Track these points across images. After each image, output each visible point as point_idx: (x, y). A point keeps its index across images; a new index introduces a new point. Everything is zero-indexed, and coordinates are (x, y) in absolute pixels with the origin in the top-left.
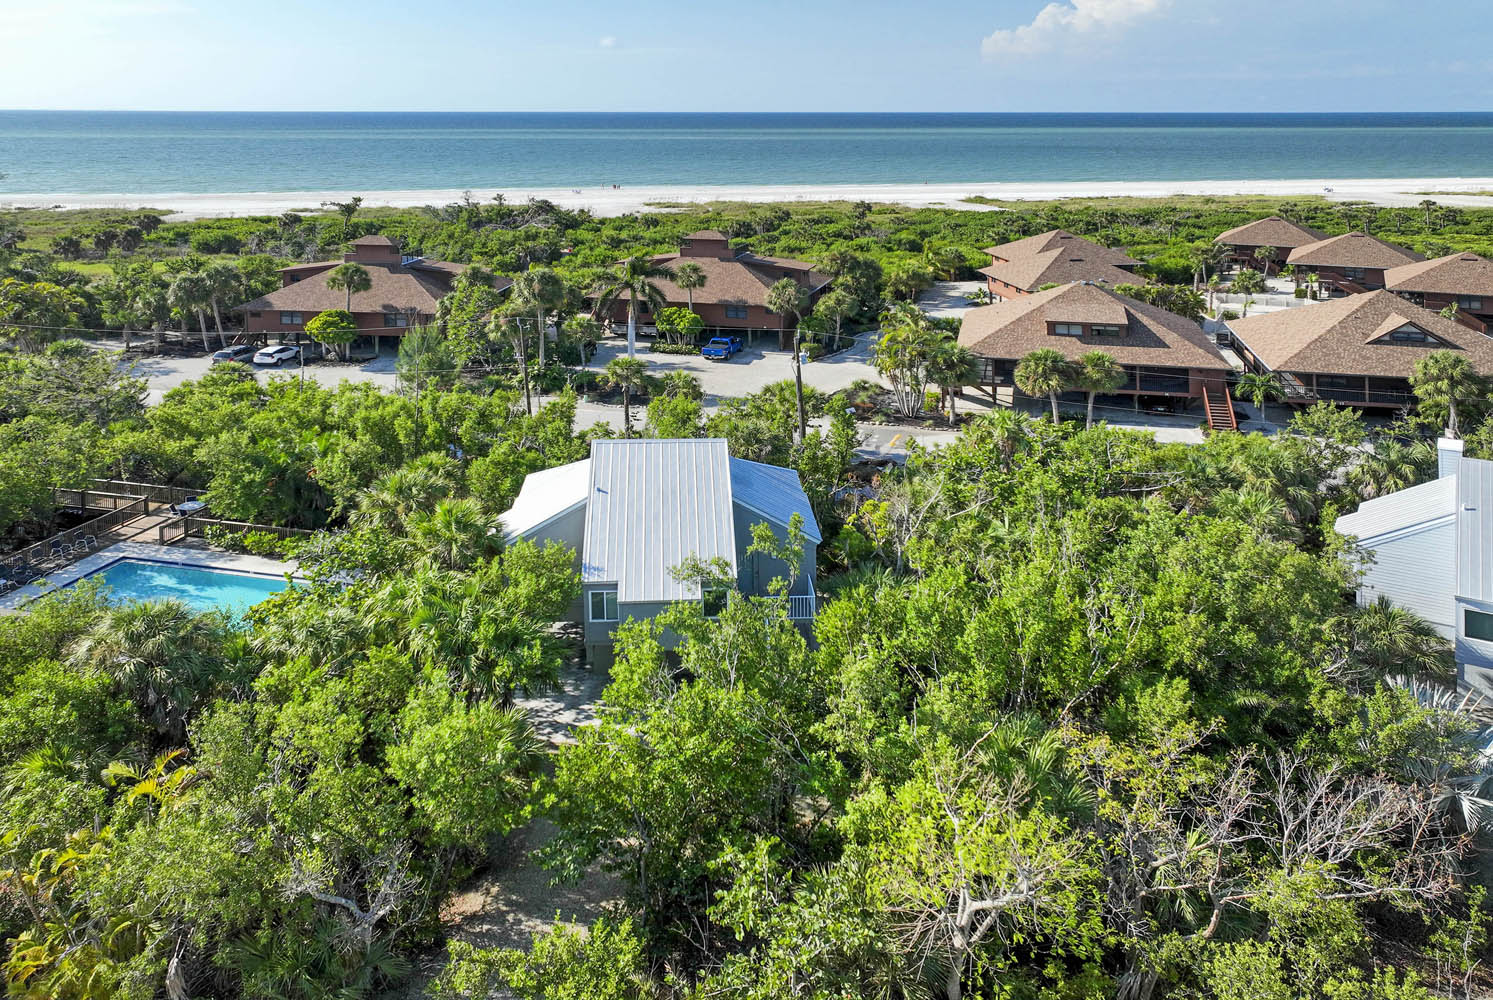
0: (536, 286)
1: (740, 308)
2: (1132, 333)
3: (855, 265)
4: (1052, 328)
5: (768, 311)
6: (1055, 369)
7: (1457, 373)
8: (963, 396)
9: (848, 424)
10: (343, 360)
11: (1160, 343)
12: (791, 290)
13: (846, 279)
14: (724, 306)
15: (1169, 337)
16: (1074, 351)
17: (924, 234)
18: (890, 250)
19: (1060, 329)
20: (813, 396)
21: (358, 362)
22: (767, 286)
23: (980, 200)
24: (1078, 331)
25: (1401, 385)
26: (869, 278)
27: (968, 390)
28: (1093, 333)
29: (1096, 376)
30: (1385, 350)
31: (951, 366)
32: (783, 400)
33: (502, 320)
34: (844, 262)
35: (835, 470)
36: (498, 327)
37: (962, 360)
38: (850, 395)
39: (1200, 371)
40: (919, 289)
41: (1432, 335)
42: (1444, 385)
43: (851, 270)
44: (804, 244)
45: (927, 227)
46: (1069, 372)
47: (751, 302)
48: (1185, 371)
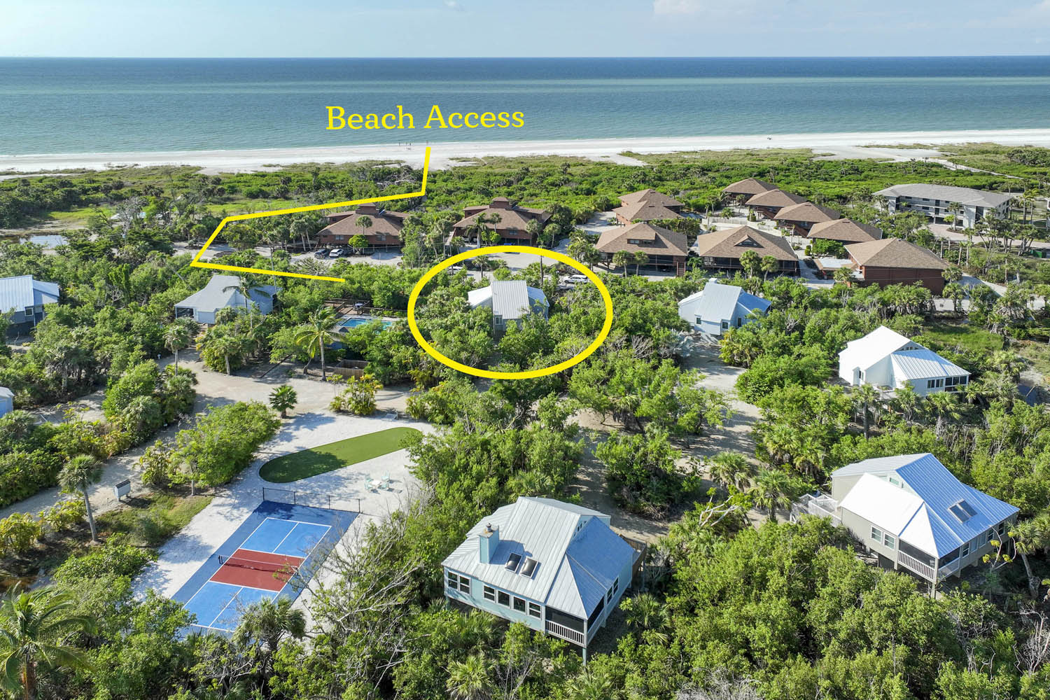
0: (443, 227)
1: (514, 230)
2: (657, 242)
3: (561, 209)
4: (629, 241)
5: (526, 232)
6: (625, 257)
7: (751, 258)
8: (598, 266)
9: (557, 277)
10: (362, 254)
11: (665, 247)
12: (535, 224)
13: (556, 216)
14: (509, 230)
15: (668, 244)
16: (634, 250)
17: (595, 184)
18: (577, 194)
19: (632, 242)
20: (545, 267)
21: (369, 255)
22: (526, 222)
23: (629, 154)
24: (638, 242)
25: (736, 261)
26: (566, 215)
27: (599, 264)
28: (644, 243)
29: (639, 259)
30: (739, 248)
31: (592, 256)
32: (536, 269)
33: (432, 240)
34: (556, 208)
35: (553, 290)
36: (430, 242)
37: (596, 254)
38: (557, 266)
39: (677, 256)
40: (587, 218)
41: (756, 243)
42: (747, 261)
43: (559, 212)
44: (537, 192)
45: (596, 179)
46: (630, 257)
47: (519, 228)
48: (672, 257)
